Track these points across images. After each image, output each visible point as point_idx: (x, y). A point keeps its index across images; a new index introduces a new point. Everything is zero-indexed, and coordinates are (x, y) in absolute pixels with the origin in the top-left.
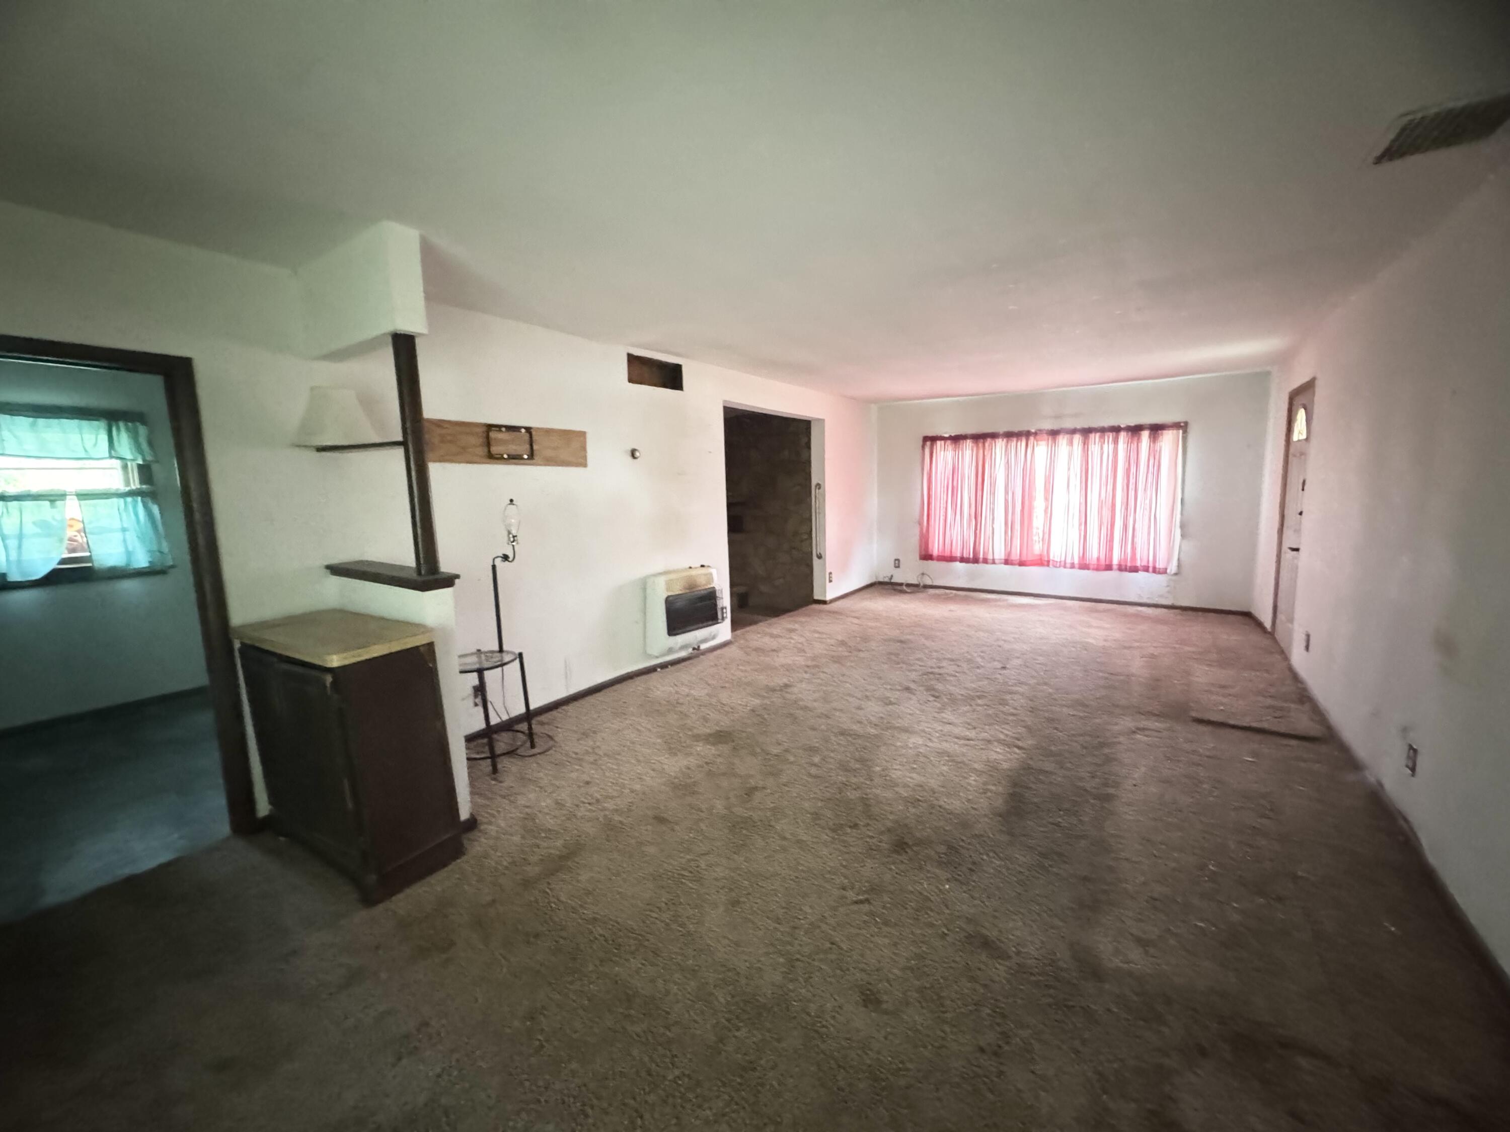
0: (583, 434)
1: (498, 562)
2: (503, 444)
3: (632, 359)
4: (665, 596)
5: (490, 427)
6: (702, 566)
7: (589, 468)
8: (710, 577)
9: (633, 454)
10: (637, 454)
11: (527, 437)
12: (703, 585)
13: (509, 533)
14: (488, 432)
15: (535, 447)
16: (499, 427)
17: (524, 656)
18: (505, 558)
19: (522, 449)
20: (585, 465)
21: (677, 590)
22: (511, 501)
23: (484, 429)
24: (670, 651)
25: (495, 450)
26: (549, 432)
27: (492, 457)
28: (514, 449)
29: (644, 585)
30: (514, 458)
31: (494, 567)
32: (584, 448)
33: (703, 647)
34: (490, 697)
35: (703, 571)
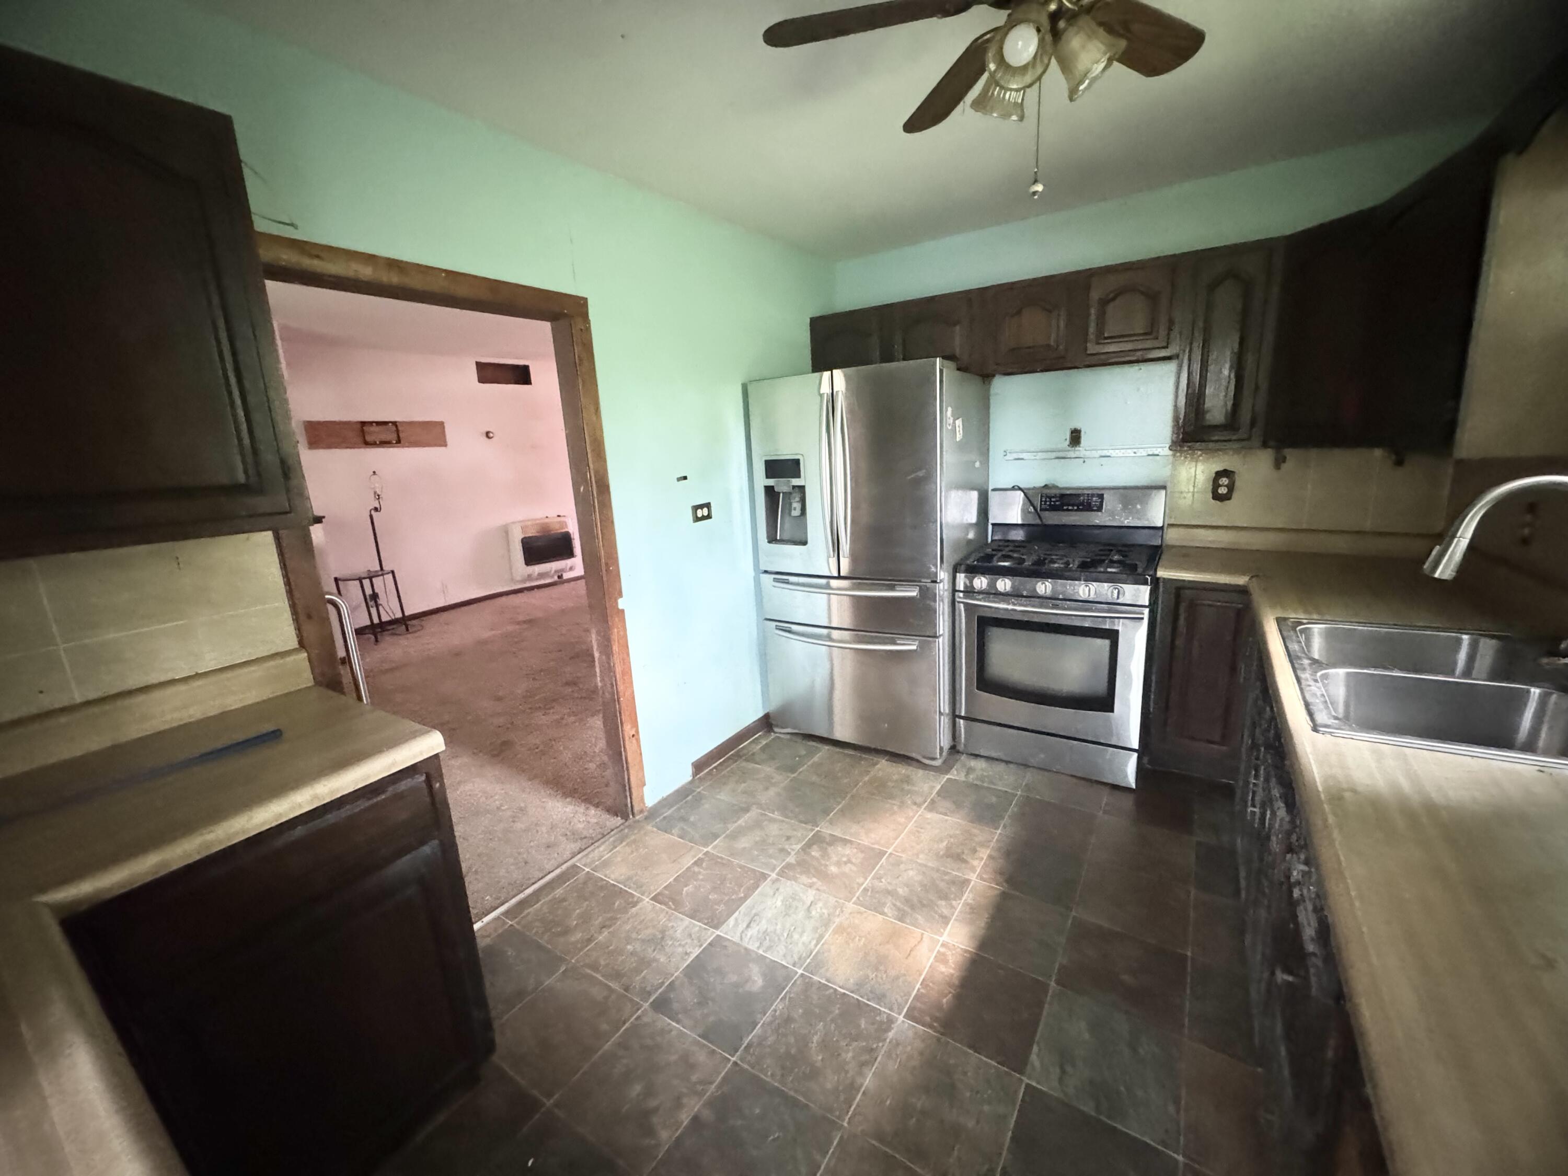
0: (441, 424)
1: (373, 512)
2: (375, 434)
3: (480, 366)
4: (522, 536)
5: (363, 424)
6: (559, 516)
7: (448, 446)
8: (564, 524)
9: (487, 434)
10: (491, 435)
11: (394, 428)
12: (558, 529)
13: (375, 493)
14: (362, 427)
15: (401, 435)
16: (371, 423)
17: (395, 572)
18: (376, 509)
19: (392, 437)
20: (446, 445)
21: (531, 533)
22: (374, 472)
23: (359, 426)
24: (530, 577)
25: (369, 438)
26: (411, 424)
27: (367, 444)
28: (384, 437)
29: (505, 531)
30: (385, 443)
31: (371, 517)
32: (444, 432)
33: (566, 576)
34: (380, 602)
35: (559, 519)
